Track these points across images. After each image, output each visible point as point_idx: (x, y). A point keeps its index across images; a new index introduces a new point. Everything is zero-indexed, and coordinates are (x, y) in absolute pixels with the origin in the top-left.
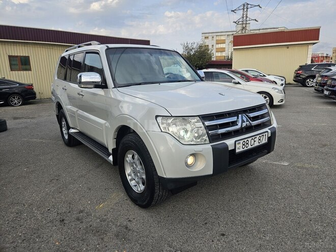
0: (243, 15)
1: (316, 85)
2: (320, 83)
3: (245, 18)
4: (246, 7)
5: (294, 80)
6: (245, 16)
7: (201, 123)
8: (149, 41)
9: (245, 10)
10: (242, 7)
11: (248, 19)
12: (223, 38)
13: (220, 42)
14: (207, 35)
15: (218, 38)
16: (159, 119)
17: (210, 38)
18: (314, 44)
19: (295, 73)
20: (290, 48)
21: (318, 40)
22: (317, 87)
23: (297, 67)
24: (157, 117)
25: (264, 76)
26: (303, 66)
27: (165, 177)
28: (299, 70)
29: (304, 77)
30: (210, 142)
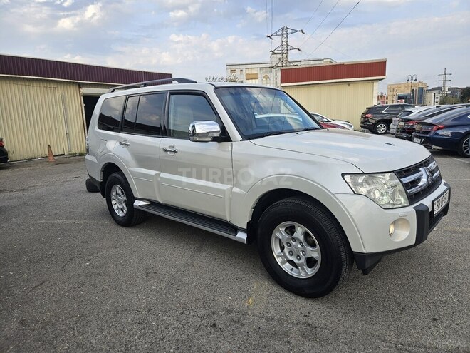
0: (283, 42)
1: (398, 131)
2: (403, 129)
3: (285, 46)
4: (285, 32)
5: (361, 126)
6: (284, 43)
7: (398, 181)
8: (171, 75)
9: (285, 36)
10: (281, 32)
11: (289, 48)
12: (254, 72)
13: (251, 77)
14: (233, 67)
15: (249, 72)
16: (348, 178)
17: (238, 72)
18: (380, 80)
19: (362, 117)
20: (352, 86)
21: (384, 75)
22: (399, 133)
23: (364, 110)
24: (343, 175)
25: (328, 121)
26: (372, 108)
27: (364, 252)
28: (367, 113)
29: (374, 121)
30: (411, 205)
